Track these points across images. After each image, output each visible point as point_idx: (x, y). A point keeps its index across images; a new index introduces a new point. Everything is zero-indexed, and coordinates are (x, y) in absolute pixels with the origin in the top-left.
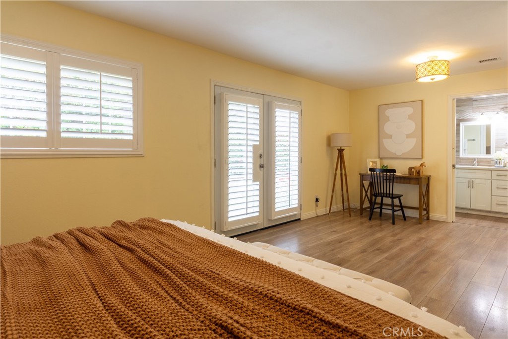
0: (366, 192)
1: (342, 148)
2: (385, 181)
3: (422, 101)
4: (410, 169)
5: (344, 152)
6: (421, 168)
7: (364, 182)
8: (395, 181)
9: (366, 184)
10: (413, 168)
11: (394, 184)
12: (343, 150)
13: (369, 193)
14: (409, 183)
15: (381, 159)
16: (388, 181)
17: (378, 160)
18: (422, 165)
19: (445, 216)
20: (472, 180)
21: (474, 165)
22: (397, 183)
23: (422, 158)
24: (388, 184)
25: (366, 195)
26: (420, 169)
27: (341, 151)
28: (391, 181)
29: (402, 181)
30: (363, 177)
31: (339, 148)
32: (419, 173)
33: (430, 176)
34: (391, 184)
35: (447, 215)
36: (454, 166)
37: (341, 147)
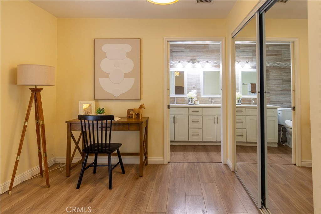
0: (77, 144)
1: (38, 87)
2: (100, 129)
3: (140, 39)
4: (129, 111)
5: (42, 93)
6: (141, 110)
7: (72, 132)
8: (113, 127)
9: (77, 134)
10: (132, 110)
11: (112, 131)
12: (40, 90)
13: (81, 145)
14: (129, 130)
15: (97, 100)
16: (104, 129)
17: (93, 102)
18: (141, 107)
19: (162, 158)
20: (176, 116)
21: (174, 103)
22: (115, 130)
23: (140, 99)
24: (104, 132)
25: (77, 147)
26: (139, 112)
27: (36, 92)
28: (108, 129)
29: (121, 127)
30: (70, 125)
31: (34, 87)
32: (138, 115)
33: (148, 118)
34: (108, 132)
35: (163, 157)
36: (169, 106)
37: (36, 86)
